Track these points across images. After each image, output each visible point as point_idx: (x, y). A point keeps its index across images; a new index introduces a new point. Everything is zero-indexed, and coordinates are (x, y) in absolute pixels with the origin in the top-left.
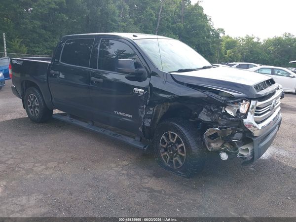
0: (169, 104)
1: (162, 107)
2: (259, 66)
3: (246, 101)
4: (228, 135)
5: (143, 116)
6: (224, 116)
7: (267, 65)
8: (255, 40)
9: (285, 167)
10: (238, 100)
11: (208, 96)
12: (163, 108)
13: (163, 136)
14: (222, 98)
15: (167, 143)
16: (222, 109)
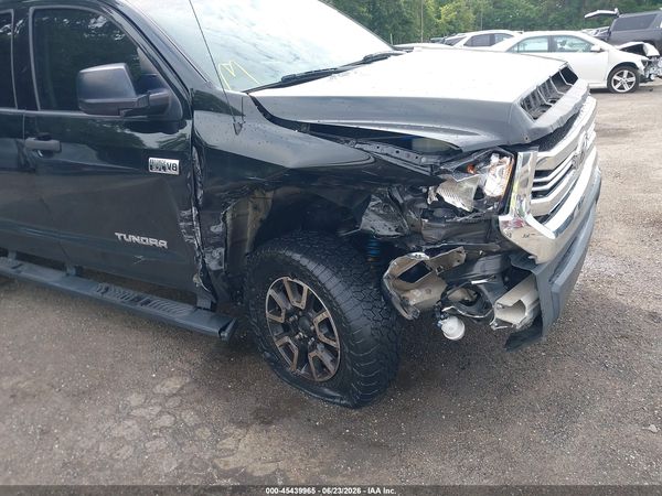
0: (269, 195)
1: (250, 204)
2: (517, 36)
3: (502, 155)
4: (456, 264)
5: (197, 242)
6: (439, 212)
7: (532, 30)
9: (621, 311)
10: (475, 157)
11: (377, 160)
12: (255, 208)
13: (271, 292)
14: (424, 160)
15: (284, 311)
16: (426, 195)
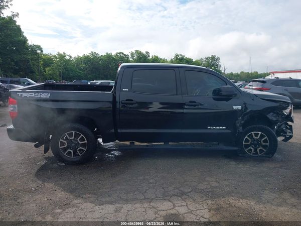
5: (239, 125)
8: (67, 58)
15: (250, 141)
